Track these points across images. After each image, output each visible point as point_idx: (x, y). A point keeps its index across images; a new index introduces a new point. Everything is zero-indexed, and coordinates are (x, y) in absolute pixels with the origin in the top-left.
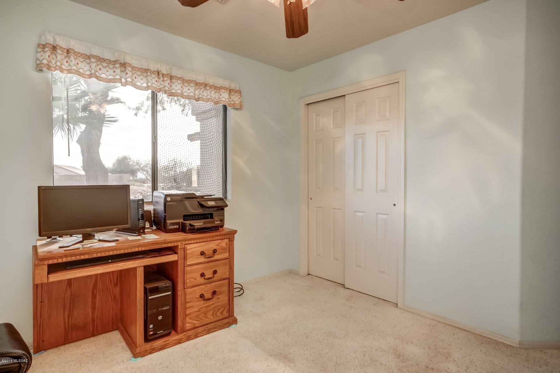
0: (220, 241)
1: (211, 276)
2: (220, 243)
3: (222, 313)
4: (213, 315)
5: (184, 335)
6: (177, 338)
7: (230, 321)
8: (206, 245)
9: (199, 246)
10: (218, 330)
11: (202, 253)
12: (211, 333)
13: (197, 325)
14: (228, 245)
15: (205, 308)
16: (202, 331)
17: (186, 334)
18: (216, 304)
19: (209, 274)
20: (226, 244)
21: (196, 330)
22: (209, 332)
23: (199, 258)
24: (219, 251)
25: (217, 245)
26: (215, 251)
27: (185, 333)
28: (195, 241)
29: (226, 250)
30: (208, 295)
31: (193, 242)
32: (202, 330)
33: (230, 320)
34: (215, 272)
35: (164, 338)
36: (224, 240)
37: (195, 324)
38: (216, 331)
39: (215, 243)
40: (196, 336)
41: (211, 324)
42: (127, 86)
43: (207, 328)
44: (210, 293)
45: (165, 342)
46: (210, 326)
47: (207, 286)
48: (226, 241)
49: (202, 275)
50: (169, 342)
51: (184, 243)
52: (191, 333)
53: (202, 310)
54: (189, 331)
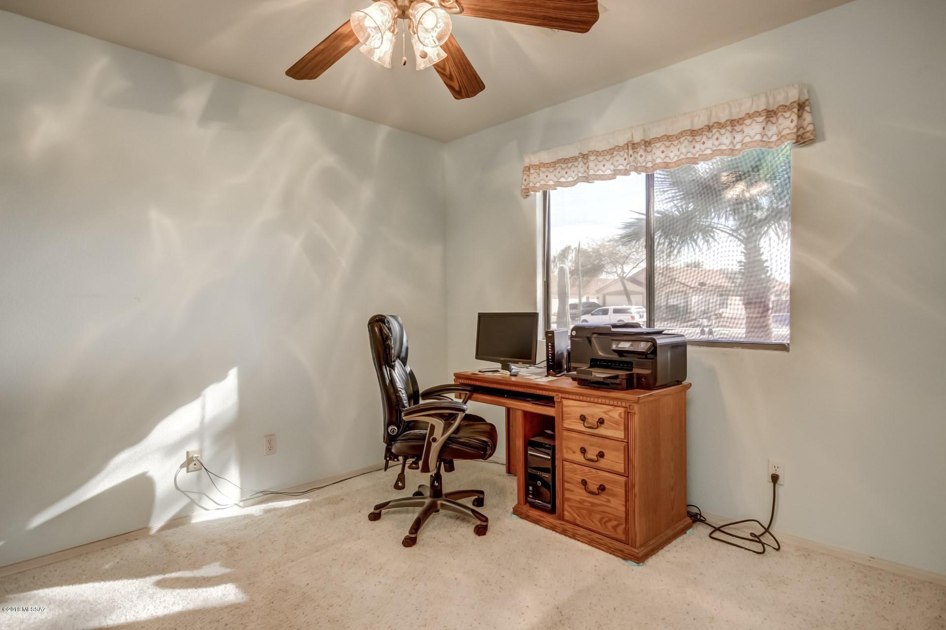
0: (610, 407)
1: (595, 458)
2: (609, 411)
3: (615, 528)
4: (600, 522)
5: (560, 524)
6: (552, 522)
7: (626, 551)
8: (589, 407)
9: (578, 405)
10: (603, 550)
11: (583, 418)
12: (592, 546)
13: (578, 522)
14: (622, 418)
15: (590, 505)
16: (583, 536)
17: (563, 525)
18: (605, 507)
19: (592, 454)
20: (620, 415)
21: (576, 527)
22: (591, 543)
23: (579, 424)
24: (607, 423)
25: (605, 413)
26: (601, 421)
27: (563, 522)
28: (577, 397)
29: (618, 425)
30: (593, 487)
31: (574, 397)
32: (583, 534)
33: (626, 549)
34: (601, 455)
35: (541, 512)
36: (617, 408)
37: (575, 519)
38: (599, 549)
39: (602, 408)
40: (574, 537)
41: (597, 534)
42: (617, 176)
43: (589, 535)
44: (596, 485)
45: (540, 516)
46: (595, 536)
47: (592, 472)
48: (619, 411)
49: (583, 451)
50: (543, 519)
51: (560, 395)
52: (569, 526)
53: (585, 504)
54: (568, 524)
